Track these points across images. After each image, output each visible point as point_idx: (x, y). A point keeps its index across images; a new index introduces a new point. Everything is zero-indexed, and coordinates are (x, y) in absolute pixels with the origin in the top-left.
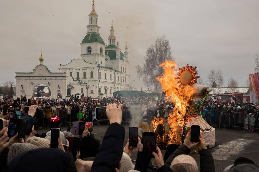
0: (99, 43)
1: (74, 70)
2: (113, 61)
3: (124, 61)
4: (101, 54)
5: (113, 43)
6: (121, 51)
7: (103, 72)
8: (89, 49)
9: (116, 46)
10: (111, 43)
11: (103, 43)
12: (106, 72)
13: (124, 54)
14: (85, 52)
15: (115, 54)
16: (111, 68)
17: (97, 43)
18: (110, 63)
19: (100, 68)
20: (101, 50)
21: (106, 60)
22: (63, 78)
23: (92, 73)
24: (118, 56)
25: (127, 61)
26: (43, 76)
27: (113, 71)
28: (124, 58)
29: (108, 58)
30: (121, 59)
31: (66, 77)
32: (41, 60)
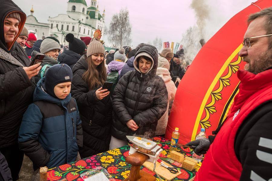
0: (82, 4)
1: (60, 22)
2: (92, 19)
3: (101, 21)
4: (83, 14)
5: (94, 5)
6: (100, 13)
7: (83, 27)
8: (74, 8)
9: (96, 8)
10: (92, 5)
11: (85, 4)
12: (85, 28)
13: (102, 16)
14: (71, 9)
15: (95, 15)
16: (90, 26)
17: (81, 4)
18: (90, 21)
19: (80, 24)
20: (83, 10)
21: (87, 18)
22: (47, 28)
23: (73, 27)
24: (97, 17)
25: (103, 22)
26: (32, 24)
27: (91, 28)
28: (101, 19)
29: (89, 17)
30: (99, 19)
31: (49, 27)
32: (32, 12)
